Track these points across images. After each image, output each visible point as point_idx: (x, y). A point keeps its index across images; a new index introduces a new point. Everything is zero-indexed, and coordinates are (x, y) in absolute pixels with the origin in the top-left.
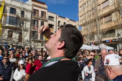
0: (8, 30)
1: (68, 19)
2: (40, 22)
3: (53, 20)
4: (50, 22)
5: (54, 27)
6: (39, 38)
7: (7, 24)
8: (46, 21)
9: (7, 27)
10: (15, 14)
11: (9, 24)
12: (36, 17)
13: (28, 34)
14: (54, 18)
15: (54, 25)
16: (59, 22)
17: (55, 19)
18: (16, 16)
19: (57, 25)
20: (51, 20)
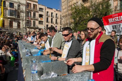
0: (9, 20)
1: (55, 10)
2: (32, 13)
3: (43, 11)
4: (40, 13)
5: (44, 17)
6: (32, 26)
7: (9, 15)
8: (37, 12)
9: (8, 18)
10: (13, 8)
11: (10, 16)
12: (29, 9)
13: (24, 22)
14: (43, 9)
15: (43, 15)
16: (47, 12)
17: (44, 10)
18: (14, 10)
19: (46, 15)
20: (41, 11)
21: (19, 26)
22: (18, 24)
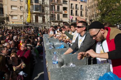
0: (35, 15)
1: (80, 1)
2: (56, 6)
3: (67, 4)
4: (64, 6)
6: (56, 19)
8: (61, 5)
9: (34, 13)
10: (38, 3)
11: (35, 11)
12: (53, 2)
13: (49, 16)
14: (67, 1)
15: (67, 8)
16: (72, 4)
17: (68, 3)
18: (39, 5)
19: (70, 7)
20: (65, 4)
21: (44, 20)
22: (43, 18)
